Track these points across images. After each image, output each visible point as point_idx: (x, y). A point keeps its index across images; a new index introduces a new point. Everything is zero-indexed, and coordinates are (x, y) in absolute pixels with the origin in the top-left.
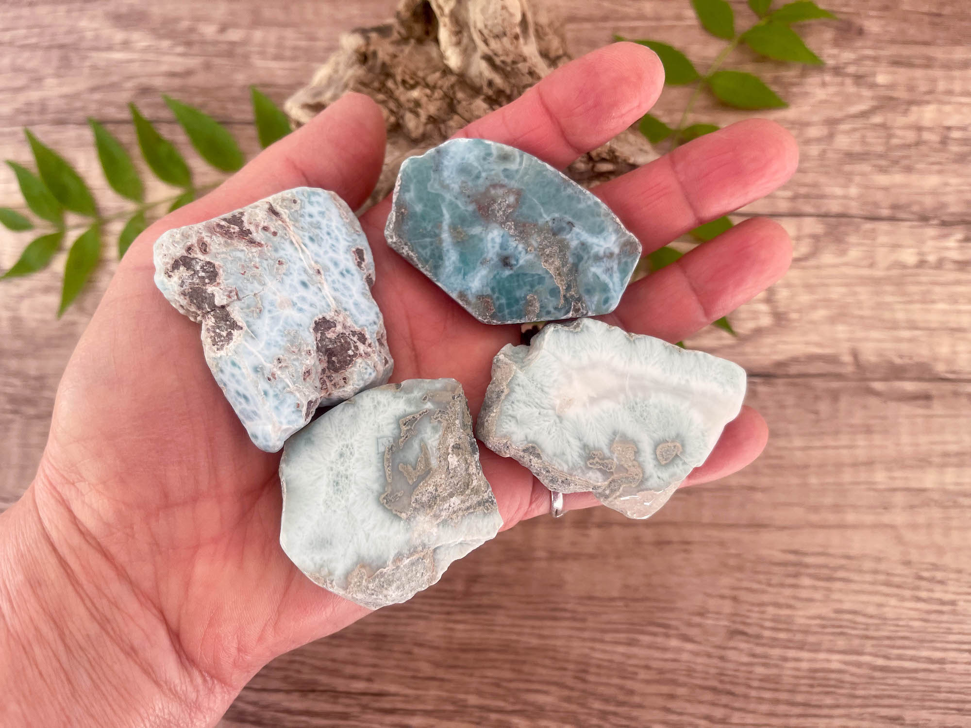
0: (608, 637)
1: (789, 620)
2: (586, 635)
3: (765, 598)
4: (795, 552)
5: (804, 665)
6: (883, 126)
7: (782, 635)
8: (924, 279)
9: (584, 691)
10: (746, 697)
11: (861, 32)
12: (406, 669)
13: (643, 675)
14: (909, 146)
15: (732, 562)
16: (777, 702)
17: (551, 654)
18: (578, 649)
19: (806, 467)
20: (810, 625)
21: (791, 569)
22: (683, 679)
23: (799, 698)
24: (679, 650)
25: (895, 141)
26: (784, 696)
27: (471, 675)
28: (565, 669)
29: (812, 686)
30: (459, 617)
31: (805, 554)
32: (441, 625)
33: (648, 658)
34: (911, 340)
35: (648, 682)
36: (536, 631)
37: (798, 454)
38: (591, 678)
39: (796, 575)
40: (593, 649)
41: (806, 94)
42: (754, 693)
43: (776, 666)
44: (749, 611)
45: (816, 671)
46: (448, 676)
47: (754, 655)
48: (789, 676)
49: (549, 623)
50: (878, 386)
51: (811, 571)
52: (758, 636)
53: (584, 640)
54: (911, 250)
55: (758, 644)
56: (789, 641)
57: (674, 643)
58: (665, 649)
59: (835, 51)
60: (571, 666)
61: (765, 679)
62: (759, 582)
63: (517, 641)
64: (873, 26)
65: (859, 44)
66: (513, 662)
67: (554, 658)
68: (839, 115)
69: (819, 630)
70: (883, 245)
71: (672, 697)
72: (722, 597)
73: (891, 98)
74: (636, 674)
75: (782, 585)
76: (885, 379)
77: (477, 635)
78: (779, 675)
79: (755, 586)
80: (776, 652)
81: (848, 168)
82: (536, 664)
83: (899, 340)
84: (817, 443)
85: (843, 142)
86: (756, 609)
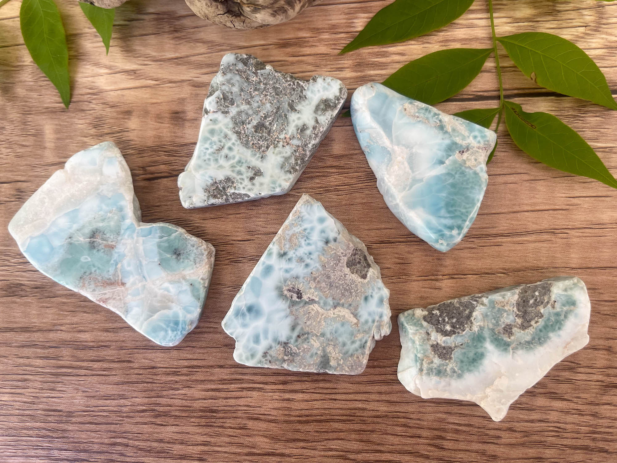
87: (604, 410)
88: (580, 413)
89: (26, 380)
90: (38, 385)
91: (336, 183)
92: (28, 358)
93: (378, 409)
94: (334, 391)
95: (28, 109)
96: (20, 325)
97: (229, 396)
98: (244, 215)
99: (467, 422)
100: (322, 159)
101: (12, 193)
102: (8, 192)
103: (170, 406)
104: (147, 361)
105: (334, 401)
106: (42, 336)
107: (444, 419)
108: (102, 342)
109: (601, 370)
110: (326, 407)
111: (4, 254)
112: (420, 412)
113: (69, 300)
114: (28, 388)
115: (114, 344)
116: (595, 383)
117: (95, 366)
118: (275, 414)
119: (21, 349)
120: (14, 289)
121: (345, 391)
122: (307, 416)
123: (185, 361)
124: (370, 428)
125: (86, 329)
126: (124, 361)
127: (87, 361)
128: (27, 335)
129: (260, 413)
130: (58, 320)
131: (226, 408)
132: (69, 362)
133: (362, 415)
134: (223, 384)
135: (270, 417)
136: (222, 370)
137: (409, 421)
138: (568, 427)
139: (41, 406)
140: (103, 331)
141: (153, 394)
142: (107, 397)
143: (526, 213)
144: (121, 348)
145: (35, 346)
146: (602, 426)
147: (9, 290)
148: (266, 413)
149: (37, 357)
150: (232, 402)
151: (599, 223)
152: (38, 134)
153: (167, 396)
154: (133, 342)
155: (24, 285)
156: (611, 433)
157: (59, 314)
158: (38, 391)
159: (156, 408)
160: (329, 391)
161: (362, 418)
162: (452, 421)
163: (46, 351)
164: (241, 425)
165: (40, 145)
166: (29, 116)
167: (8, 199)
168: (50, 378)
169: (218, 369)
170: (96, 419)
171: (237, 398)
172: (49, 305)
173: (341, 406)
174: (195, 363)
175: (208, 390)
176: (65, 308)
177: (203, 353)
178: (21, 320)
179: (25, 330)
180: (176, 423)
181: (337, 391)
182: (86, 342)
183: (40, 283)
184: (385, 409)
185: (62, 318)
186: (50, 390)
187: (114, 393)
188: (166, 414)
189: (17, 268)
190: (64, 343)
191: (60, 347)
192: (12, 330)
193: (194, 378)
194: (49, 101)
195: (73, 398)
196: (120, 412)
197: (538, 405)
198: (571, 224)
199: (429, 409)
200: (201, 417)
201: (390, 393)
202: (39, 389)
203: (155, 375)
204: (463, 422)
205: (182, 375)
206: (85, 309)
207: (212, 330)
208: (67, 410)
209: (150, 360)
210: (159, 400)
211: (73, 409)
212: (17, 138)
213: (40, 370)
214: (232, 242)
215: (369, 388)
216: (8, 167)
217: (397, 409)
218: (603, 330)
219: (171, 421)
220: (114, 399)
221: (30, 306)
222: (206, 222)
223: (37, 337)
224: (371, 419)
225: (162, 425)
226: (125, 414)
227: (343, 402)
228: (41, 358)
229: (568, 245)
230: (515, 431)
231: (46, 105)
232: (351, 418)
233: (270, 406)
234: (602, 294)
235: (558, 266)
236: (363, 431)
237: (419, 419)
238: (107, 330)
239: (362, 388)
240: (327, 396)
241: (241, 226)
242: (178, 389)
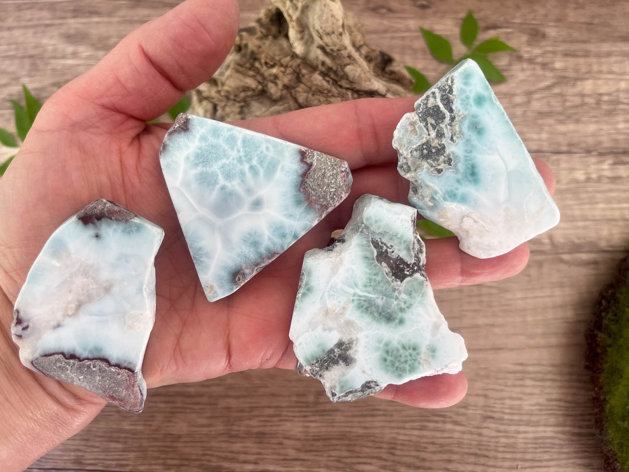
0: (408, 425)
1: (519, 408)
2: (393, 425)
3: (505, 394)
4: (521, 364)
5: (530, 435)
6: (561, 95)
7: (516, 417)
8: (590, 189)
9: (393, 461)
10: (496, 458)
11: (544, 36)
12: (279, 454)
13: (431, 448)
14: (576, 107)
15: (482, 373)
16: (515, 460)
17: (372, 438)
18: (389, 434)
19: (525, 310)
20: (532, 410)
21: (519, 375)
22: (456, 449)
23: (528, 456)
24: (452, 431)
25: (568, 104)
26: (519, 456)
27: (321, 456)
28: (381, 448)
29: (535, 448)
30: (313, 419)
31: (527, 365)
32: (301, 424)
33: (433, 437)
34: (585, 228)
35: (434, 453)
36: (363, 425)
37: (520, 302)
38: (398, 452)
39: (522, 379)
40: (398, 434)
41: (512, 76)
42: (500, 455)
43: (513, 437)
44: (494, 403)
45: (537, 438)
46: (306, 458)
47: (499, 431)
48: (521, 443)
49: (370, 419)
50: (566, 257)
51: (531, 376)
52: (501, 419)
53: (392, 428)
54: (581, 172)
55: (501, 424)
56: (520, 421)
57: (449, 426)
58: (443, 431)
59: (528, 49)
60: (385, 446)
61: (506, 446)
62: (500, 385)
63: (350, 432)
64: (552, 32)
65: (543, 43)
66: (348, 445)
67: (373, 441)
68: (533, 88)
69: (539, 413)
70: (564, 169)
71: (449, 461)
72: (478, 395)
73: (565, 77)
74: (426, 448)
75: (514, 386)
76: (569, 253)
77: (324, 429)
78: (515, 443)
79: (497, 387)
80: (513, 428)
81: (540, 122)
82: (362, 446)
83: (578, 228)
84: (530, 295)
85: (536, 105)
86: (499, 402)
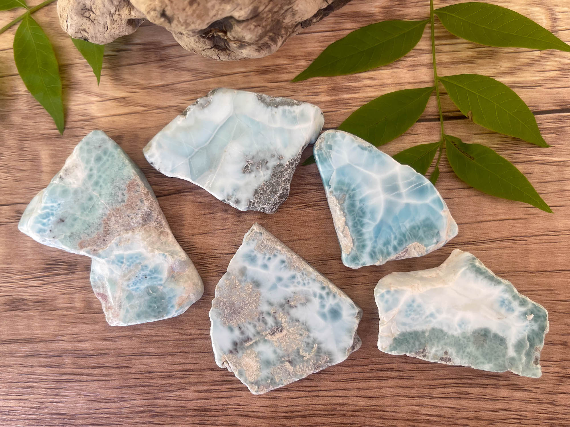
87: (561, 399)
88: (540, 402)
89: (30, 387)
90: (42, 391)
91: (314, 199)
92: (32, 366)
93: (357, 403)
94: (316, 389)
95: (24, 136)
96: (23, 337)
97: (220, 396)
98: (230, 230)
99: (437, 413)
100: (301, 177)
101: (12, 214)
102: (8, 213)
103: (166, 406)
104: (143, 366)
105: (317, 398)
106: (44, 346)
107: (417, 411)
108: (101, 350)
109: (558, 363)
110: (310, 403)
111: (7, 271)
112: (395, 405)
113: (69, 313)
114: (33, 394)
115: (112, 351)
116: (552, 374)
117: (96, 372)
118: (263, 411)
119: (25, 359)
120: (17, 304)
121: (327, 388)
122: (293, 412)
123: (178, 365)
124: (349, 421)
125: (86, 339)
126: (122, 367)
127: (88, 368)
128: (30, 346)
129: (249, 410)
130: (59, 331)
131: (217, 407)
132: (70, 369)
133: (342, 409)
134: (214, 385)
135: (259, 414)
136: (213, 372)
137: (385, 413)
138: (528, 414)
139: (46, 411)
140: (102, 340)
141: (150, 396)
142: (107, 401)
143: (487, 223)
144: (119, 355)
145: (38, 355)
146: (558, 413)
147: (12, 304)
148: (255, 410)
149: (41, 366)
150: (223, 401)
151: (555, 230)
152: (35, 159)
153: (163, 398)
154: (130, 350)
155: (26, 300)
156: (567, 419)
157: (60, 326)
158: (42, 397)
159: (153, 409)
160: (312, 389)
161: (342, 412)
162: (424, 412)
163: (49, 360)
164: (232, 422)
165: (36, 169)
166: (25, 142)
167: (8, 220)
168: (53, 384)
169: (210, 372)
170: (97, 421)
171: (227, 397)
172: (50, 318)
173: (323, 402)
174: (188, 367)
175: (201, 391)
176: (66, 319)
177: (196, 358)
178: (24, 332)
179: (29, 341)
180: (172, 422)
181: (319, 388)
182: (86, 350)
183: (42, 298)
184: (364, 403)
185: (63, 329)
186: (54, 395)
187: (113, 396)
188: (163, 414)
189: (20, 284)
190: (66, 352)
191: (63, 356)
192: (16, 341)
193: (187, 380)
194: (43, 128)
195: (76, 402)
196: (121, 413)
197: (501, 396)
198: (529, 232)
199: (403, 402)
200: (194, 416)
201: (368, 389)
202: (44, 395)
203: (152, 378)
204: (434, 413)
205: (177, 378)
206: (84, 321)
207: (203, 336)
208: (71, 413)
209: (146, 365)
210: (156, 402)
211: (77, 412)
212: (14, 163)
213: (44, 377)
214: (219, 255)
215: (348, 385)
216: (6, 191)
217: (374, 403)
218: (559, 326)
219: (168, 420)
220: (114, 402)
221: (32, 319)
222: (195, 237)
223: (40, 347)
224: (350, 413)
225: (159, 424)
226: (124, 416)
227: (325, 399)
228: (45, 366)
229: (527, 251)
230: (481, 420)
231: (41, 132)
232: (333, 413)
233: (258, 403)
234: (558, 294)
235: (517, 270)
236: (343, 424)
237: (394, 412)
238: (105, 339)
239: (343, 385)
240: (310, 394)
241: (228, 240)
242: (173, 391)
